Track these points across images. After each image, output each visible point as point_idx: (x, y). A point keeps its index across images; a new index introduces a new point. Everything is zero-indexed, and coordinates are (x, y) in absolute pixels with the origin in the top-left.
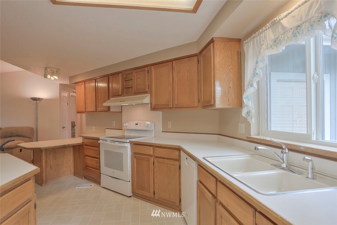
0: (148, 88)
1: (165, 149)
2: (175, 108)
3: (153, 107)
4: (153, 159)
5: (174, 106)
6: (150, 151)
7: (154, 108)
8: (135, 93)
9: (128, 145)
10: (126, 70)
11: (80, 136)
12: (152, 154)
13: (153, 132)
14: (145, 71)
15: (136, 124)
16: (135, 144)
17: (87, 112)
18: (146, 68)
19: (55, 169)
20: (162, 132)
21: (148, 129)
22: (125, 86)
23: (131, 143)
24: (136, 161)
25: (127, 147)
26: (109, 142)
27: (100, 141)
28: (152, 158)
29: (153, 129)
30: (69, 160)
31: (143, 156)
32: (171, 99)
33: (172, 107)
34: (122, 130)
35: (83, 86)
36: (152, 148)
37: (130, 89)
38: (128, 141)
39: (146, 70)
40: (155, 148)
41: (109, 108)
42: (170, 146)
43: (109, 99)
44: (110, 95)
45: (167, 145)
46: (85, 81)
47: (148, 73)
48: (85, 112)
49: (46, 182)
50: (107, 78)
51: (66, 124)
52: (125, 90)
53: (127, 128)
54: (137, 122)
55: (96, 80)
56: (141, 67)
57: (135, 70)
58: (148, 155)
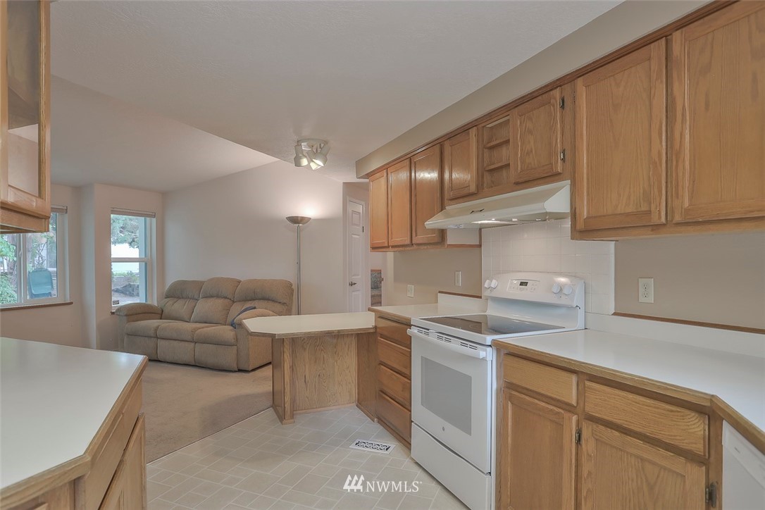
0: (563, 160)
1: (631, 396)
2: (678, 224)
3: (580, 225)
4: (578, 422)
5: (678, 218)
6: (568, 390)
7: (585, 230)
8: (517, 183)
9: (489, 355)
10: (490, 116)
11: (369, 310)
12: (574, 403)
13: (581, 313)
14: (552, 101)
15: (522, 284)
16: (510, 355)
17: (393, 247)
18: (557, 93)
19: (315, 386)
20: (615, 314)
21: (563, 301)
22: (488, 166)
23: (498, 351)
24: (513, 413)
25: (484, 359)
26: (433, 338)
27: (413, 331)
28: (574, 418)
29: (578, 300)
30: (347, 366)
31: (536, 401)
32: (660, 191)
33: (663, 220)
34: (480, 297)
35: (383, 181)
36: (574, 378)
37: (504, 172)
38: (489, 339)
39: (555, 99)
40: (588, 383)
41: (442, 233)
42: (659, 387)
43: (442, 208)
44: (446, 196)
45: (643, 380)
46: (386, 167)
47: (563, 107)
48: (388, 247)
49: (292, 416)
50: (437, 148)
51: (358, 275)
52: (487, 177)
53: (494, 294)
54: (524, 277)
55: (411, 161)
56: (535, 95)
57: (516, 109)
58: (558, 401)
